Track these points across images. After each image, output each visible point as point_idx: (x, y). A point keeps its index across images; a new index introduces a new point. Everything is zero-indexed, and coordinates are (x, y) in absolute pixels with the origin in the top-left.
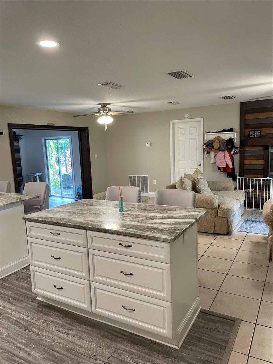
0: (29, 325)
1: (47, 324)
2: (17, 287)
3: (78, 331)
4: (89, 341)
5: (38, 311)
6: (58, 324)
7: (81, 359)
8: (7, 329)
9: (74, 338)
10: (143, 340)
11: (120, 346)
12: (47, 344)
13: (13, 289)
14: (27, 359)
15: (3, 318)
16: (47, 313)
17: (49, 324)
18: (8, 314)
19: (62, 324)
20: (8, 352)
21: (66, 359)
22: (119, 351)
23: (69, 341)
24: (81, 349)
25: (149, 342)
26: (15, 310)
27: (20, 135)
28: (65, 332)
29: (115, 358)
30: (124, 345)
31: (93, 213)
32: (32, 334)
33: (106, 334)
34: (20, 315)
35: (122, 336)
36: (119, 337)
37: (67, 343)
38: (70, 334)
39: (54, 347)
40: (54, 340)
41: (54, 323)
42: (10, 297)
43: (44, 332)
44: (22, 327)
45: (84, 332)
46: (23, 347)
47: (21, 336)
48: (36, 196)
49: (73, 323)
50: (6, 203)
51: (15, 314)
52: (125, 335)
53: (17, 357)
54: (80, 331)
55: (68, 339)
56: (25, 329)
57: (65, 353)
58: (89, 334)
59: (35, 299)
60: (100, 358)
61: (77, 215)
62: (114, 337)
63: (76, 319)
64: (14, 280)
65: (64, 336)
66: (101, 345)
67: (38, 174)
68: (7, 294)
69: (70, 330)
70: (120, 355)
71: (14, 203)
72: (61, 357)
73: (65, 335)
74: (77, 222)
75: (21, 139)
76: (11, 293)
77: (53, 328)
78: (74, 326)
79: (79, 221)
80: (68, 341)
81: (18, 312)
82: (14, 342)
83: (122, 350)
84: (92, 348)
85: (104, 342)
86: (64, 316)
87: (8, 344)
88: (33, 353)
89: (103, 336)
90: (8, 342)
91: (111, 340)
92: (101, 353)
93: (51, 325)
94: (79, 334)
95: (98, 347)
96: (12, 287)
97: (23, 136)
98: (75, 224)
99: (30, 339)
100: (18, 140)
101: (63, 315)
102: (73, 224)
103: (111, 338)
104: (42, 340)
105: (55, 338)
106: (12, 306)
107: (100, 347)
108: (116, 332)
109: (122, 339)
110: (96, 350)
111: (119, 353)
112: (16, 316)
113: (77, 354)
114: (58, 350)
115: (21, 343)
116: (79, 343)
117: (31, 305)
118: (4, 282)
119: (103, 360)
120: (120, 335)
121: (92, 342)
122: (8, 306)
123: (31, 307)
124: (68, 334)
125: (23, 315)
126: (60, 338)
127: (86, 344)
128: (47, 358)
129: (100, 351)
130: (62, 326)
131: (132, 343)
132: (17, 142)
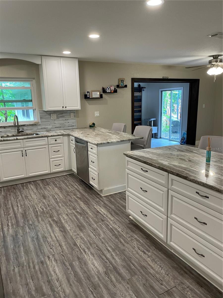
0: (119, 235)
1: (132, 240)
2: (118, 204)
3: (154, 254)
4: (160, 266)
5: (128, 227)
6: (140, 242)
7: (150, 279)
8: (104, 233)
9: (149, 259)
10: (209, 285)
11: (186, 281)
12: (128, 255)
13: (116, 204)
14: (111, 261)
15: (104, 224)
16: (134, 230)
17: (133, 240)
18: (108, 222)
19: (143, 243)
20: (101, 250)
21: (138, 273)
22: (184, 286)
23: (145, 259)
24: (151, 270)
25: (215, 289)
26: (113, 220)
27: (143, 87)
28: (143, 251)
29: (179, 290)
30: (190, 283)
31: (180, 158)
32: (119, 243)
33: (176, 266)
34: (116, 225)
35: (190, 274)
36: (187, 273)
37: (142, 260)
38: (146, 254)
39: (132, 260)
40: (134, 254)
41: (137, 240)
42: (112, 210)
43: (128, 245)
44: (114, 235)
45: (158, 257)
46: (111, 251)
47: (112, 241)
48: (141, 137)
49: (151, 246)
50: (118, 140)
51: (112, 223)
52: (193, 274)
53: (105, 257)
54: (155, 254)
55: (144, 257)
56: (116, 237)
57: (139, 268)
58: (161, 260)
59: (128, 217)
60: (165, 284)
61: (165, 158)
62: (182, 272)
63: (154, 244)
64: (118, 198)
65: (141, 254)
66: (169, 274)
67: (153, 119)
68: (111, 208)
69: (147, 251)
70: (183, 290)
71: (123, 141)
72: (135, 270)
73: (143, 253)
74: (162, 164)
75: (143, 90)
76: (113, 207)
77: (135, 244)
78: (151, 249)
79: (164, 164)
80: (143, 260)
81: (115, 222)
82: (106, 244)
83: (186, 286)
84: (161, 273)
85: (172, 272)
86: (146, 238)
87: (102, 244)
88: (116, 258)
89: (173, 267)
90: (102, 243)
91: (179, 273)
92: (167, 280)
93: (134, 241)
94: (154, 257)
95: (166, 275)
96: (116, 203)
97: (145, 88)
98: (159, 166)
99: (117, 246)
100: (141, 92)
101: (145, 236)
102: (158, 166)
103: (179, 271)
104: (125, 250)
105: (135, 252)
106: (112, 217)
107: (168, 275)
108: (186, 268)
109: (189, 276)
110: (164, 276)
111: (183, 288)
112: (113, 225)
113: (148, 273)
114: (134, 263)
115: (111, 247)
116: (151, 264)
117: (124, 220)
118: (111, 198)
119: (167, 287)
120: (188, 272)
121: (162, 268)
122: (109, 216)
123: (124, 222)
124: (145, 253)
125: (117, 226)
126: (138, 254)
127: (157, 267)
128: (125, 266)
129: (167, 278)
130: (142, 245)
131: (198, 283)
132: (141, 93)
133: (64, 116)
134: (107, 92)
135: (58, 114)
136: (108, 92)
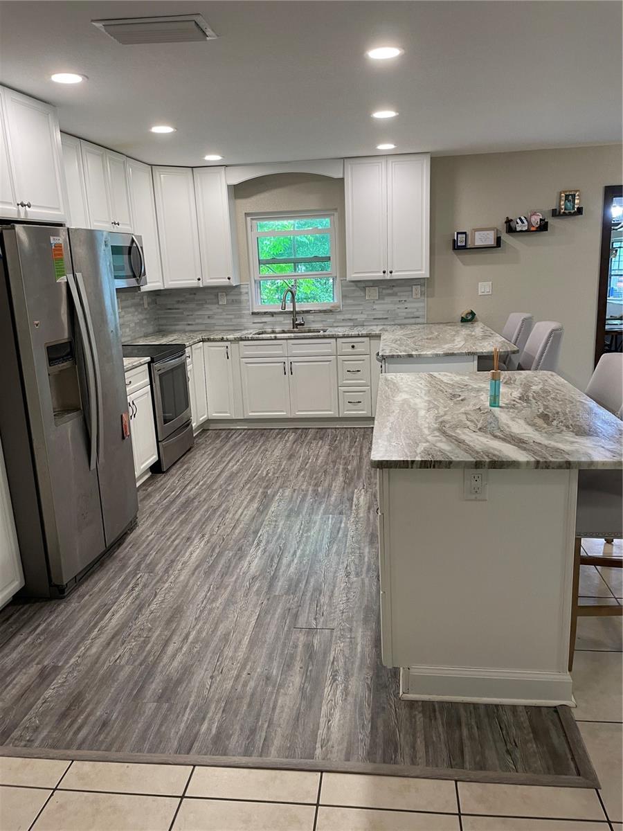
133: (396, 293)
134: (518, 229)
135: (383, 289)
136: (521, 231)
